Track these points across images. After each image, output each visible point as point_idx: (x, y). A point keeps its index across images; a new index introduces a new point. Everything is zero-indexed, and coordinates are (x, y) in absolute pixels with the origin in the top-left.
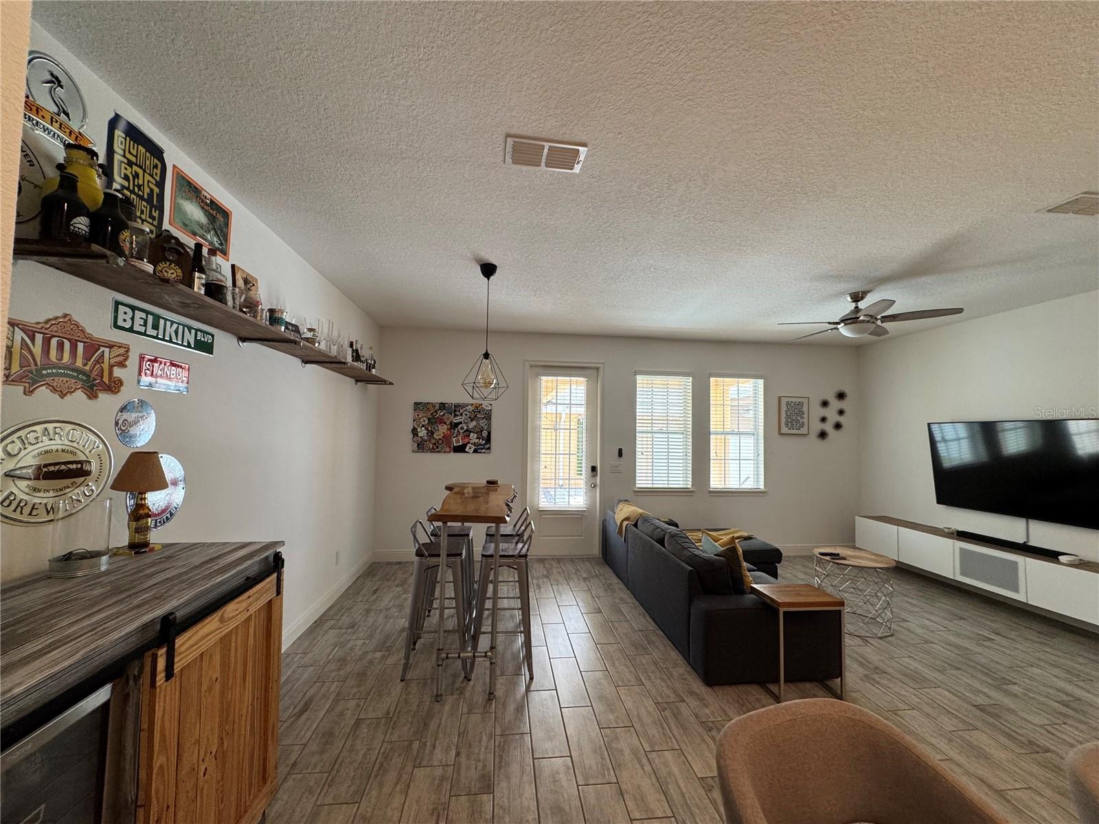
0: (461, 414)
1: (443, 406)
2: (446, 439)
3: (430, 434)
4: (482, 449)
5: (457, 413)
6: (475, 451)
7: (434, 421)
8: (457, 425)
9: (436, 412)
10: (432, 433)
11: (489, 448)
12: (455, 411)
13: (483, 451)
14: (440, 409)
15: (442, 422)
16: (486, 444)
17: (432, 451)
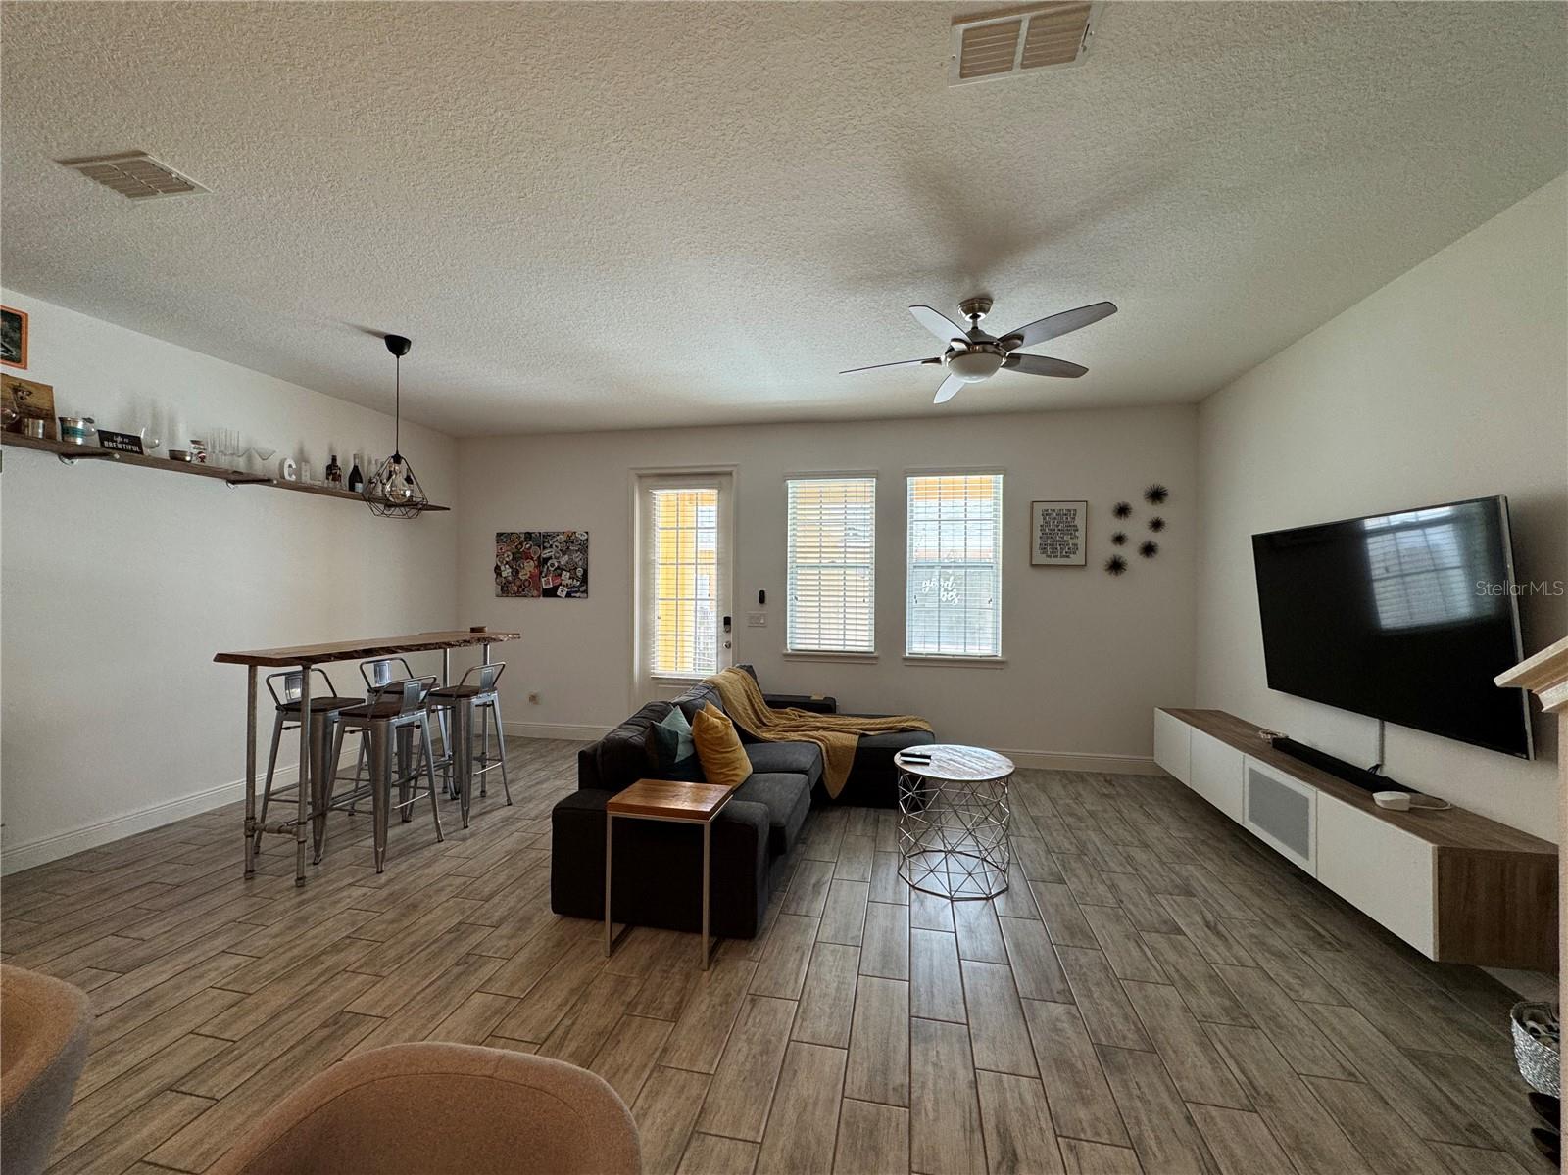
0: (551, 547)
1: (529, 536)
2: (535, 579)
3: (516, 572)
4: (576, 592)
5: (546, 545)
6: (569, 595)
7: (519, 556)
8: (546, 560)
9: (521, 544)
10: (518, 572)
11: (586, 592)
12: (544, 542)
13: (578, 595)
14: (526, 541)
15: (529, 557)
16: (581, 585)
17: (518, 594)
